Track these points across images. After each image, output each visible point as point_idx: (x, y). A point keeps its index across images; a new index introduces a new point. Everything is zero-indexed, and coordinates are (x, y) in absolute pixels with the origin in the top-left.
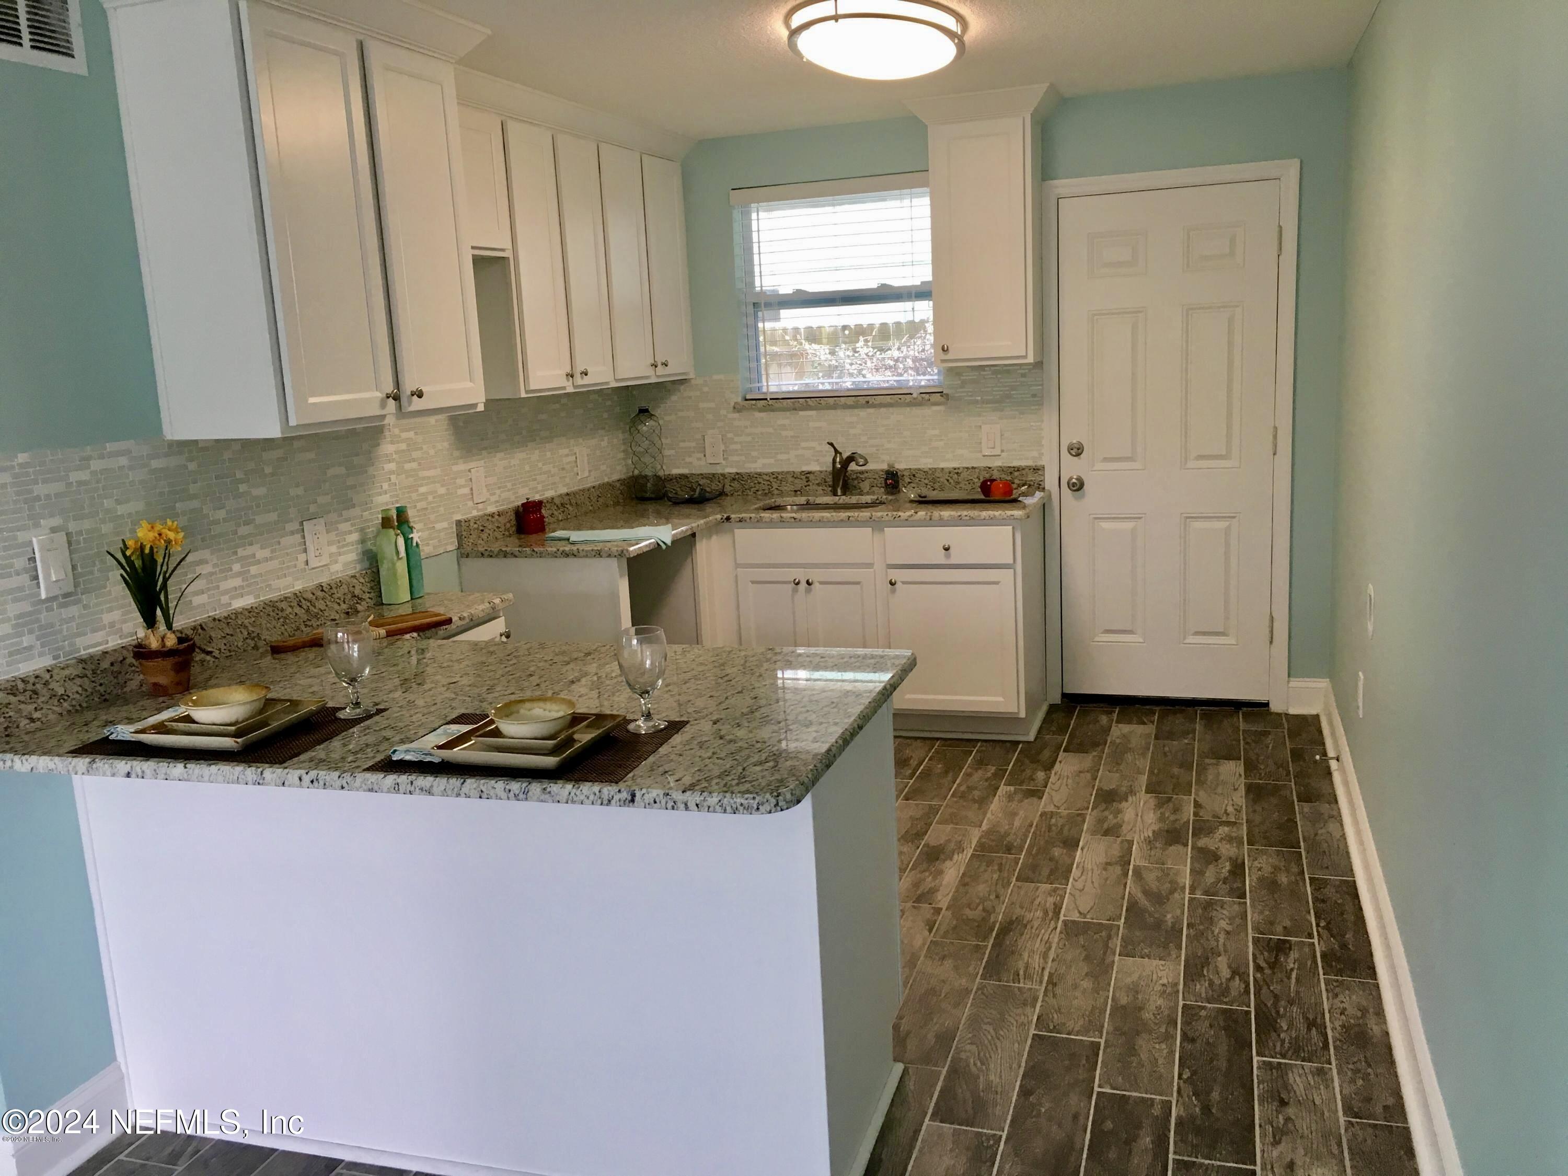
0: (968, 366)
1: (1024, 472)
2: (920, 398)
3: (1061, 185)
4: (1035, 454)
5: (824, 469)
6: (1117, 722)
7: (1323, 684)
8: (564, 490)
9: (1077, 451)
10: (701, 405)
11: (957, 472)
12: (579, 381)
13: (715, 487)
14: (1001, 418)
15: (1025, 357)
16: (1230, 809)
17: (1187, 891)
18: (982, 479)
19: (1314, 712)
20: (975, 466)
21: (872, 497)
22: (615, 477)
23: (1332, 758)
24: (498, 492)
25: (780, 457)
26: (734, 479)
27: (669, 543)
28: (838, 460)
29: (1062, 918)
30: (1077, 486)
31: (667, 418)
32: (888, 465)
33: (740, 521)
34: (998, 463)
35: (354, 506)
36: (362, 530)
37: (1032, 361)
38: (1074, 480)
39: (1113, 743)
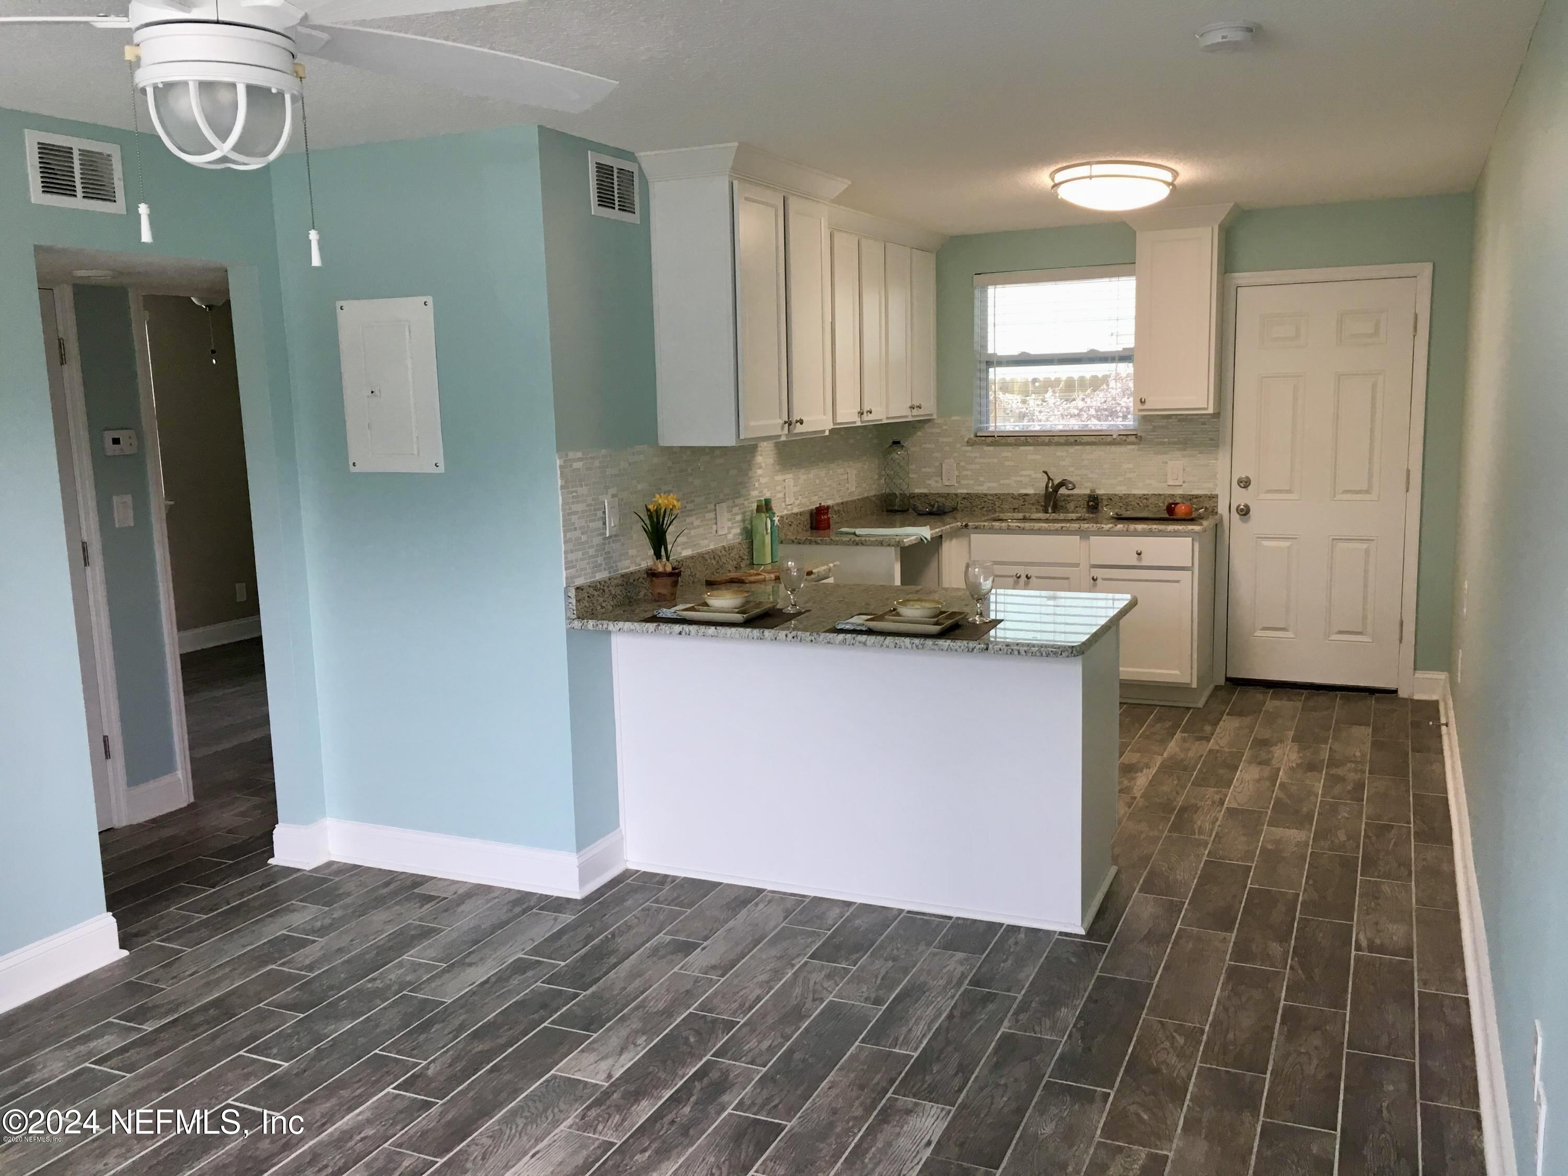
0: (1158, 415)
1: (1201, 499)
2: (1118, 438)
3: (1240, 277)
4: (1211, 485)
5: (1038, 492)
6: (1271, 699)
7: (1443, 676)
8: (839, 500)
9: (1245, 483)
10: (941, 440)
11: (1145, 497)
12: (866, 417)
13: (949, 504)
14: (1184, 456)
15: (1206, 409)
16: (1358, 754)
17: (1319, 796)
18: (1166, 504)
19: (1434, 698)
20: (1161, 493)
21: (1077, 515)
22: (872, 493)
23: (1443, 724)
24: (800, 497)
25: (1002, 482)
26: (964, 498)
27: (929, 538)
28: (1050, 485)
29: (1225, 806)
30: (1245, 512)
31: (913, 449)
32: (1091, 490)
33: (976, 528)
34: (1180, 491)
35: (740, 497)
36: (744, 513)
37: (1212, 412)
38: (1242, 507)
39: (1267, 711)
